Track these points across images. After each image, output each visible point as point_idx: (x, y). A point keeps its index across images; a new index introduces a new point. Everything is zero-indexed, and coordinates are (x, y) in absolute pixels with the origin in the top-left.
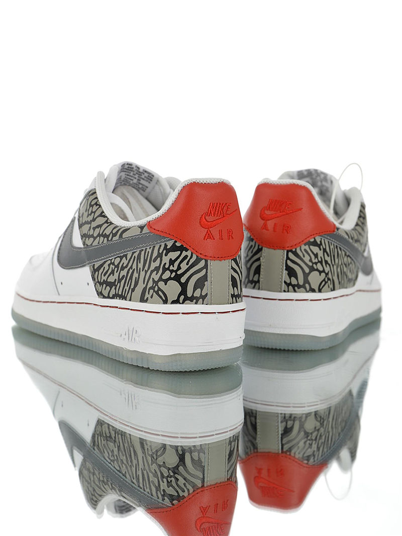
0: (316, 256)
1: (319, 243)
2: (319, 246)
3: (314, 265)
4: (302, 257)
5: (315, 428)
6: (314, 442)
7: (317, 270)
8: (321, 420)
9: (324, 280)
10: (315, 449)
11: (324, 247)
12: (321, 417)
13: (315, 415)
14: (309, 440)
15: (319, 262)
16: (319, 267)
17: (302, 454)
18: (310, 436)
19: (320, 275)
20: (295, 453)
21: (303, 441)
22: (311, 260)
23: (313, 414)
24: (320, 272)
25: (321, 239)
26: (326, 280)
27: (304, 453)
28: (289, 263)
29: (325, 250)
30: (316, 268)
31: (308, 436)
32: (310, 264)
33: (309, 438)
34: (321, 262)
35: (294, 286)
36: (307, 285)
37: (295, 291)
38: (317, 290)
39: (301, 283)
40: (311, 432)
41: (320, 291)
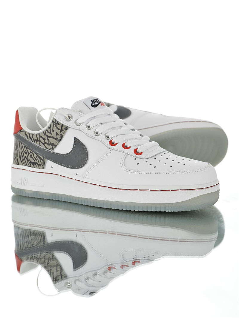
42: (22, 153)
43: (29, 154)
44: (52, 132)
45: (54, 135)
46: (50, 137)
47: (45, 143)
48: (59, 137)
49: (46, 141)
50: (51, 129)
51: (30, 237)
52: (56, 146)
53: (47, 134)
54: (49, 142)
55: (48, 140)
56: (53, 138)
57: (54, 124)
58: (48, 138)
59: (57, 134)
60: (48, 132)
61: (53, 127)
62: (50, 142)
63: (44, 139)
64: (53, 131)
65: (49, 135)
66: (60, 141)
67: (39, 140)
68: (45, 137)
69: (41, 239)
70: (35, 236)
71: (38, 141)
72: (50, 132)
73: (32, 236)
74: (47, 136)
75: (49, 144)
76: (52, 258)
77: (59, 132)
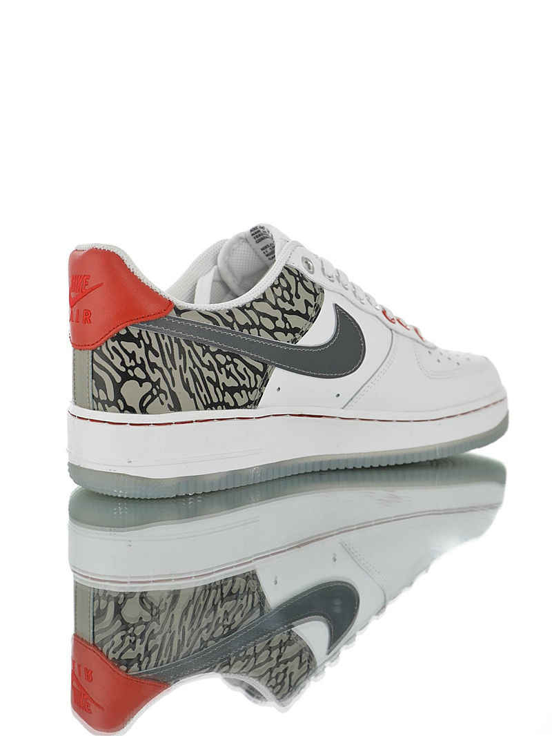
0: (132, 356)
1: (137, 337)
2: (137, 341)
3: (130, 371)
4: (110, 358)
5: (141, 618)
6: (139, 641)
7: (135, 378)
8: (152, 609)
9: (150, 392)
10: (142, 652)
11: (148, 343)
12: (152, 604)
13: (141, 598)
14: (130, 635)
15: (137, 365)
16: (139, 373)
17: (118, 653)
18: (132, 628)
19: (141, 386)
20: (108, 651)
21: (121, 634)
22: (123, 364)
23: (138, 596)
24: (141, 382)
25: (140, 331)
26: (155, 392)
27: (122, 654)
28: (96, 369)
29: (148, 347)
30: (132, 375)
31: (127, 629)
32: (123, 369)
33: (130, 632)
34: (142, 367)
35: (103, 403)
36: (120, 402)
37: (105, 410)
38: (137, 408)
39: (112, 398)
40: (132, 623)
41: (143, 410)
42: (196, 371)
43: (223, 369)
44: (294, 298)
45: (299, 306)
46: (291, 312)
47: (277, 329)
48: (311, 311)
49: (280, 324)
50: (293, 292)
51: (221, 607)
52: (303, 334)
53: (281, 304)
54: (287, 324)
55: (285, 320)
56: (298, 313)
57: (298, 279)
58: (285, 315)
59: (307, 304)
60: (285, 300)
61: (297, 286)
62: (289, 324)
63: (274, 319)
64: (298, 297)
65: (288, 307)
66: (313, 320)
67: (258, 324)
68: (277, 314)
69: (253, 602)
70: (236, 599)
71: (254, 326)
72: (288, 299)
73: (226, 603)
74: (283, 311)
75: (285, 331)
76: (289, 639)
77: (311, 298)
